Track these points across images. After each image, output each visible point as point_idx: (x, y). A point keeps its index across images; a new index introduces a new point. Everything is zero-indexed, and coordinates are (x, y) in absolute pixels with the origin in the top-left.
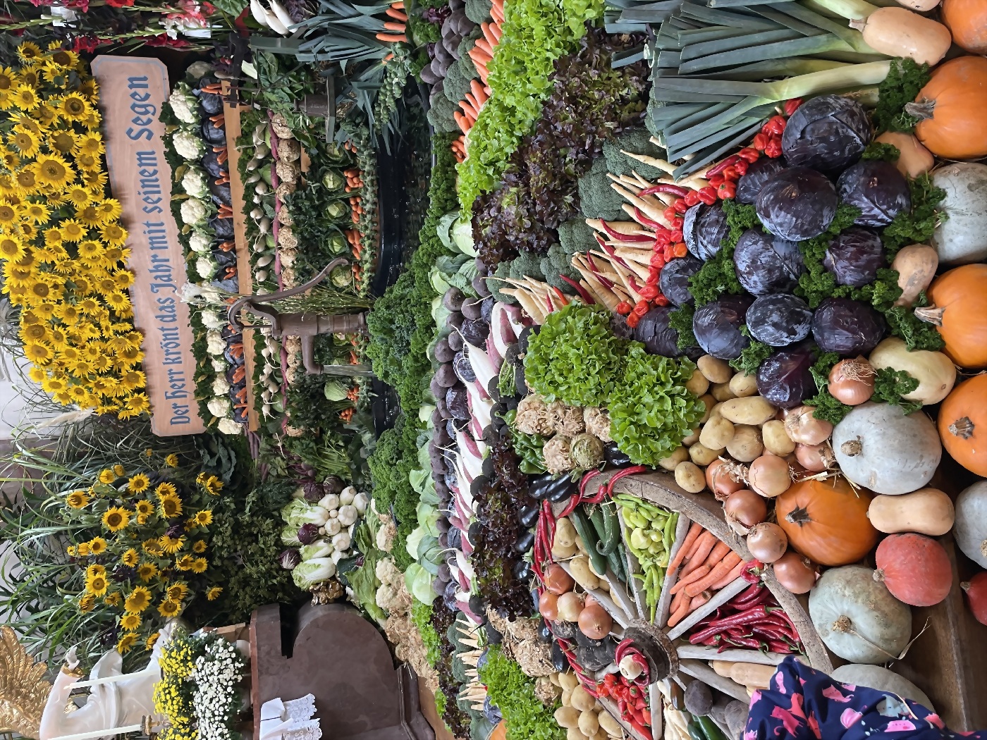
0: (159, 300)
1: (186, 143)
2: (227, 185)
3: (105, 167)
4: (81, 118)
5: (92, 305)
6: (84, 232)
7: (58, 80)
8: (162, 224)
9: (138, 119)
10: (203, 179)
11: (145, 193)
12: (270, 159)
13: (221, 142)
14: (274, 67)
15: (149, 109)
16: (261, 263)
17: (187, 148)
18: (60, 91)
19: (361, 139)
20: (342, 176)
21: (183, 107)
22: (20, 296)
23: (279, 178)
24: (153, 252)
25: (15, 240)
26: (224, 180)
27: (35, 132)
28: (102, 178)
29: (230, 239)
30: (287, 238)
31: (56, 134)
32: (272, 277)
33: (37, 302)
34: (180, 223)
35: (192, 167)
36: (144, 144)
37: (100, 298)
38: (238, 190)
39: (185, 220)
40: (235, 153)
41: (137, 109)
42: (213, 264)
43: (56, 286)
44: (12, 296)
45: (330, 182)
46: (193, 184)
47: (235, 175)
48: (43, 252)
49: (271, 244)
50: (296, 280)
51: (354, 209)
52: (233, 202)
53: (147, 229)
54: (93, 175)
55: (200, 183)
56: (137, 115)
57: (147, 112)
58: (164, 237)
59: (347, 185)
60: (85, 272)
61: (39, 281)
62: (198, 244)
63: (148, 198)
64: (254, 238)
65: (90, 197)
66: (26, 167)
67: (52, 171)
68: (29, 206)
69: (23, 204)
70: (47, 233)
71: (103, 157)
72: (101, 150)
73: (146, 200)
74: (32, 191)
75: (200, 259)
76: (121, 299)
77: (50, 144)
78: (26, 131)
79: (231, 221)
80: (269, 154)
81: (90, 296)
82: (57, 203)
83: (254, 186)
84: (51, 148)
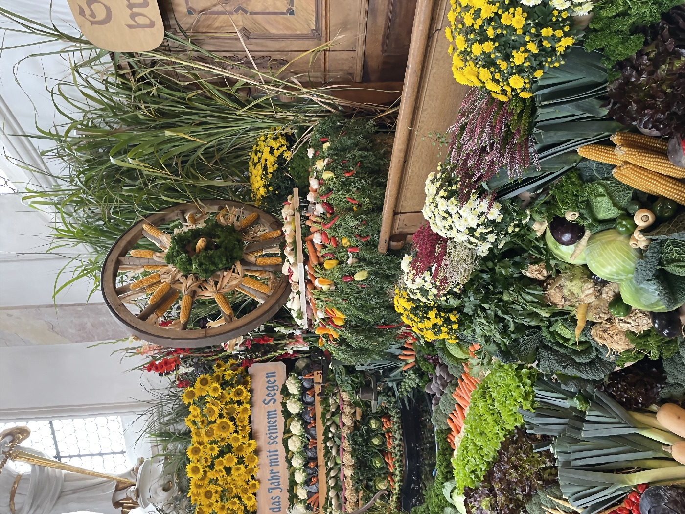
0: (272, 498)
1: (293, 405)
2: (315, 427)
3: (250, 422)
4: (241, 398)
5: (234, 503)
6: (236, 460)
7: (232, 379)
8: (277, 451)
9: (269, 393)
10: (302, 425)
11: (269, 434)
12: (338, 411)
13: (312, 404)
14: (344, 372)
15: (275, 388)
16: (332, 474)
17: (294, 408)
18: (232, 385)
19: (391, 403)
20: (380, 421)
21: (293, 387)
22: (196, 498)
23: (344, 423)
24: (271, 468)
25: (199, 466)
26: (313, 425)
27: (217, 407)
28: (248, 429)
29: (315, 459)
30: (348, 459)
31: (228, 408)
32: (339, 482)
33: (205, 501)
34: (287, 450)
35: (296, 419)
36: (271, 407)
37: (240, 499)
38: (320, 429)
39: (290, 448)
40: (319, 409)
41: (269, 389)
42: (304, 474)
43: (216, 492)
44: (192, 498)
45: (373, 424)
46: (296, 428)
47: (319, 421)
48: (213, 472)
49: (338, 461)
50: (353, 486)
51: (388, 440)
52: (317, 437)
53: (269, 454)
54: (244, 427)
55: (299, 427)
56: (268, 392)
57: (274, 390)
58: (277, 458)
59: (383, 426)
60: (234, 482)
61: (208, 489)
62: (297, 462)
63: (271, 436)
64: (329, 458)
65: (241, 440)
66: (210, 426)
67: (223, 428)
68: (209, 446)
69: (206, 444)
70: (216, 462)
71: (250, 417)
72: (249, 413)
73: (269, 437)
74: (212, 439)
75: (297, 471)
76: (251, 498)
77: (224, 412)
78: (213, 407)
79: (315, 448)
80: (338, 408)
81: (234, 498)
82: (224, 444)
83: (329, 427)
84: (224, 414)
